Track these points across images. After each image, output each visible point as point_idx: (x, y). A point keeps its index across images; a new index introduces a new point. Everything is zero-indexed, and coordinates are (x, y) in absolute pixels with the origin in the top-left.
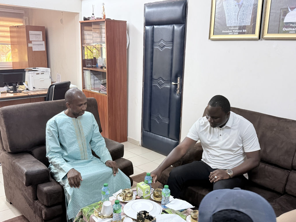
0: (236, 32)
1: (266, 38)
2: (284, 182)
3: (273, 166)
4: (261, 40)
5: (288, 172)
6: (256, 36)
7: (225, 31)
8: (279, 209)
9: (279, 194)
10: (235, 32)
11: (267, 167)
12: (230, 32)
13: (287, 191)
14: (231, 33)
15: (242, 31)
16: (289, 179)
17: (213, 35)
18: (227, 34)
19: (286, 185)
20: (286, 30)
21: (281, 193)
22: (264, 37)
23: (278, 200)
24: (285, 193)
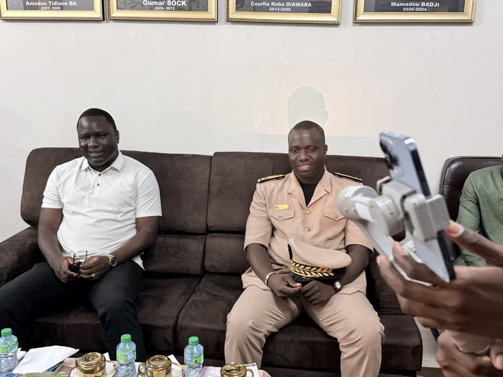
0: (56, 6)
1: (115, 17)
2: (200, 255)
3: (178, 235)
4: (107, 22)
5: (203, 237)
6: (97, 13)
7: (32, 4)
8: (210, 300)
10: (54, 6)
11: (168, 240)
12: (44, 6)
13: (207, 269)
14: (46, 8)
16: (206, 250)
17: (7, 9)
18: (37, 8)
19: (204, 259)
20: (149, 4)
21: (200, 274)
22: (112, 15)
23: (201, 285)
24: (205, 272)
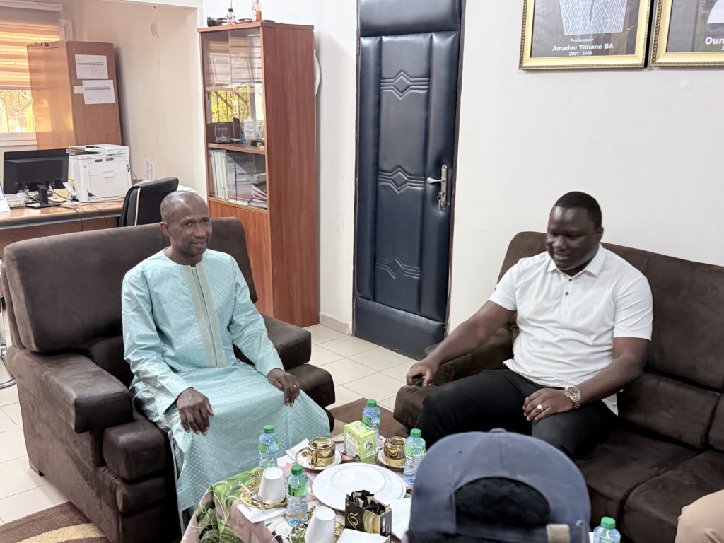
0: (587, 50)
1: (662, 63)
2: (706, 420)
3: (679, 382)
4: (650, 69)
5: (716, 395)
6: (638, 58)
7: (560, 49)
8: (691, 486)
9: (693, 450)
10: (585, 50)
11: (662, 384)
12: (573, 51)
13: (711, 442)
14: (575, 53)
15: (603, 47)
16: (716, 414)
17: (531, 56)
18: (565, 54)
19: (709, 428)
20: (714, 43)
21: (698, 446)
22: (658, 61)
23: (690, 463)
24: (706, 446)
